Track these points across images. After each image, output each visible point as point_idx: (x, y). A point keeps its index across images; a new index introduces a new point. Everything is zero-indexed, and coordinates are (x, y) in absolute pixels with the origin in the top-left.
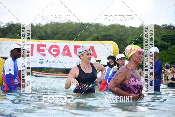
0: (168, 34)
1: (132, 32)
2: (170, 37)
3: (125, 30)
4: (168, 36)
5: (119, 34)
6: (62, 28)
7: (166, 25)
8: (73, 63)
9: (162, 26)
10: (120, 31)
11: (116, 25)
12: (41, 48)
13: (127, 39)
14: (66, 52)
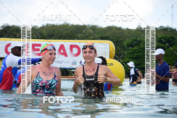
0: (165, 36)
1: (129, 34)
2: (167, 39)
3: (121, 32)
4: (166, 37)
5: (115, 36)
6: (58, 30)
7: (163, 27)
8: (69, 62)
9: (159, 28)
10: (117, 33)
11: (112, 27)
12: (36, 47)
13: (123, 41)
14: (62, 51)
